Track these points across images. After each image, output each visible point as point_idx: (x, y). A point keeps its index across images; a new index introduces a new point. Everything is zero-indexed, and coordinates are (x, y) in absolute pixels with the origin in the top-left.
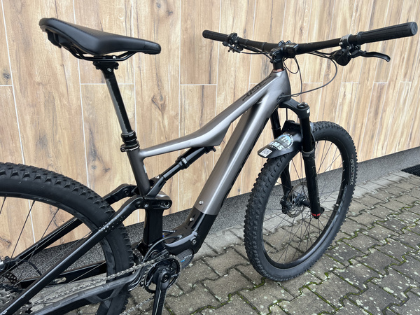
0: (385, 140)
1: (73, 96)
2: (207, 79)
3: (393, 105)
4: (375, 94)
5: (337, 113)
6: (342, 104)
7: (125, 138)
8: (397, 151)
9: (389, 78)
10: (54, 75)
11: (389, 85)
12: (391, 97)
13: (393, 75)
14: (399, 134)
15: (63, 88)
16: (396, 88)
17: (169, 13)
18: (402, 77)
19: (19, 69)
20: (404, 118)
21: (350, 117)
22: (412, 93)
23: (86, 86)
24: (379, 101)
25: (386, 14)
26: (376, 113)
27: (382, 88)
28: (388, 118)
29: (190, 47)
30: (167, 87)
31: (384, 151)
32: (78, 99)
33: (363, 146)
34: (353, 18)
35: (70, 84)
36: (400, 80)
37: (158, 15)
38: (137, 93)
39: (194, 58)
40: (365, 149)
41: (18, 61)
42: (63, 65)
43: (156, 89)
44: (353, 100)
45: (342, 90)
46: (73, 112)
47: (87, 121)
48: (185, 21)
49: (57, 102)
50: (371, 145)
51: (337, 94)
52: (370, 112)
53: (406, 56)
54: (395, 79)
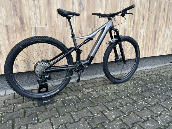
0: (160, 50)
1: (60, 30)
2: (94, 26)
3: (162, 37)
4: (154, 33)
5: (138, 39)
6: (140, 36)
7: (72, 34)
8: (166, 54)
9: (159, 28)
10: (56, 24)
11: (159, 30)
12: (160, 34)
13: (160, 26)
14: (166, 48)
15: (58, 28)
16: (162, 31)
17: (83, 9)
18: (165, 27)
19: (49, 23)
20: (167, 42)
21: (144, 40)
22: (170, 33)
23: (63, 28)
24: (156, 36)
25: (155, 6)
26: (155, 40)
27: (156, 31)
28: (160, 42)
29: (89, 18)
30: (83, 28)
31: (160, 54)
32: (61, 31)
33: (150, 51)
34: (142, 8)
35: (59, 27)
36: (164, 28)
37: (80, 10)
38: (75, 30)
39: (90, 21)
40: (151, 52)
41: (49, 21)
42: (58, 22)
43: (80, 29)
44: (144, 35)
45: (140, 31)
46: (60, 34)
47: (63, 36)
48: (87, 11)
49: (56, 31)
50: (154, 51)
51: (138, 33)
52: (152, 39)
53: (165, 20)
54: (161, 28)
